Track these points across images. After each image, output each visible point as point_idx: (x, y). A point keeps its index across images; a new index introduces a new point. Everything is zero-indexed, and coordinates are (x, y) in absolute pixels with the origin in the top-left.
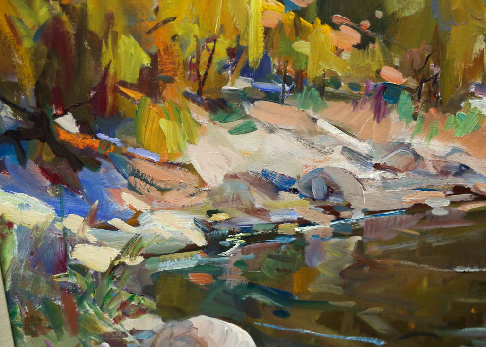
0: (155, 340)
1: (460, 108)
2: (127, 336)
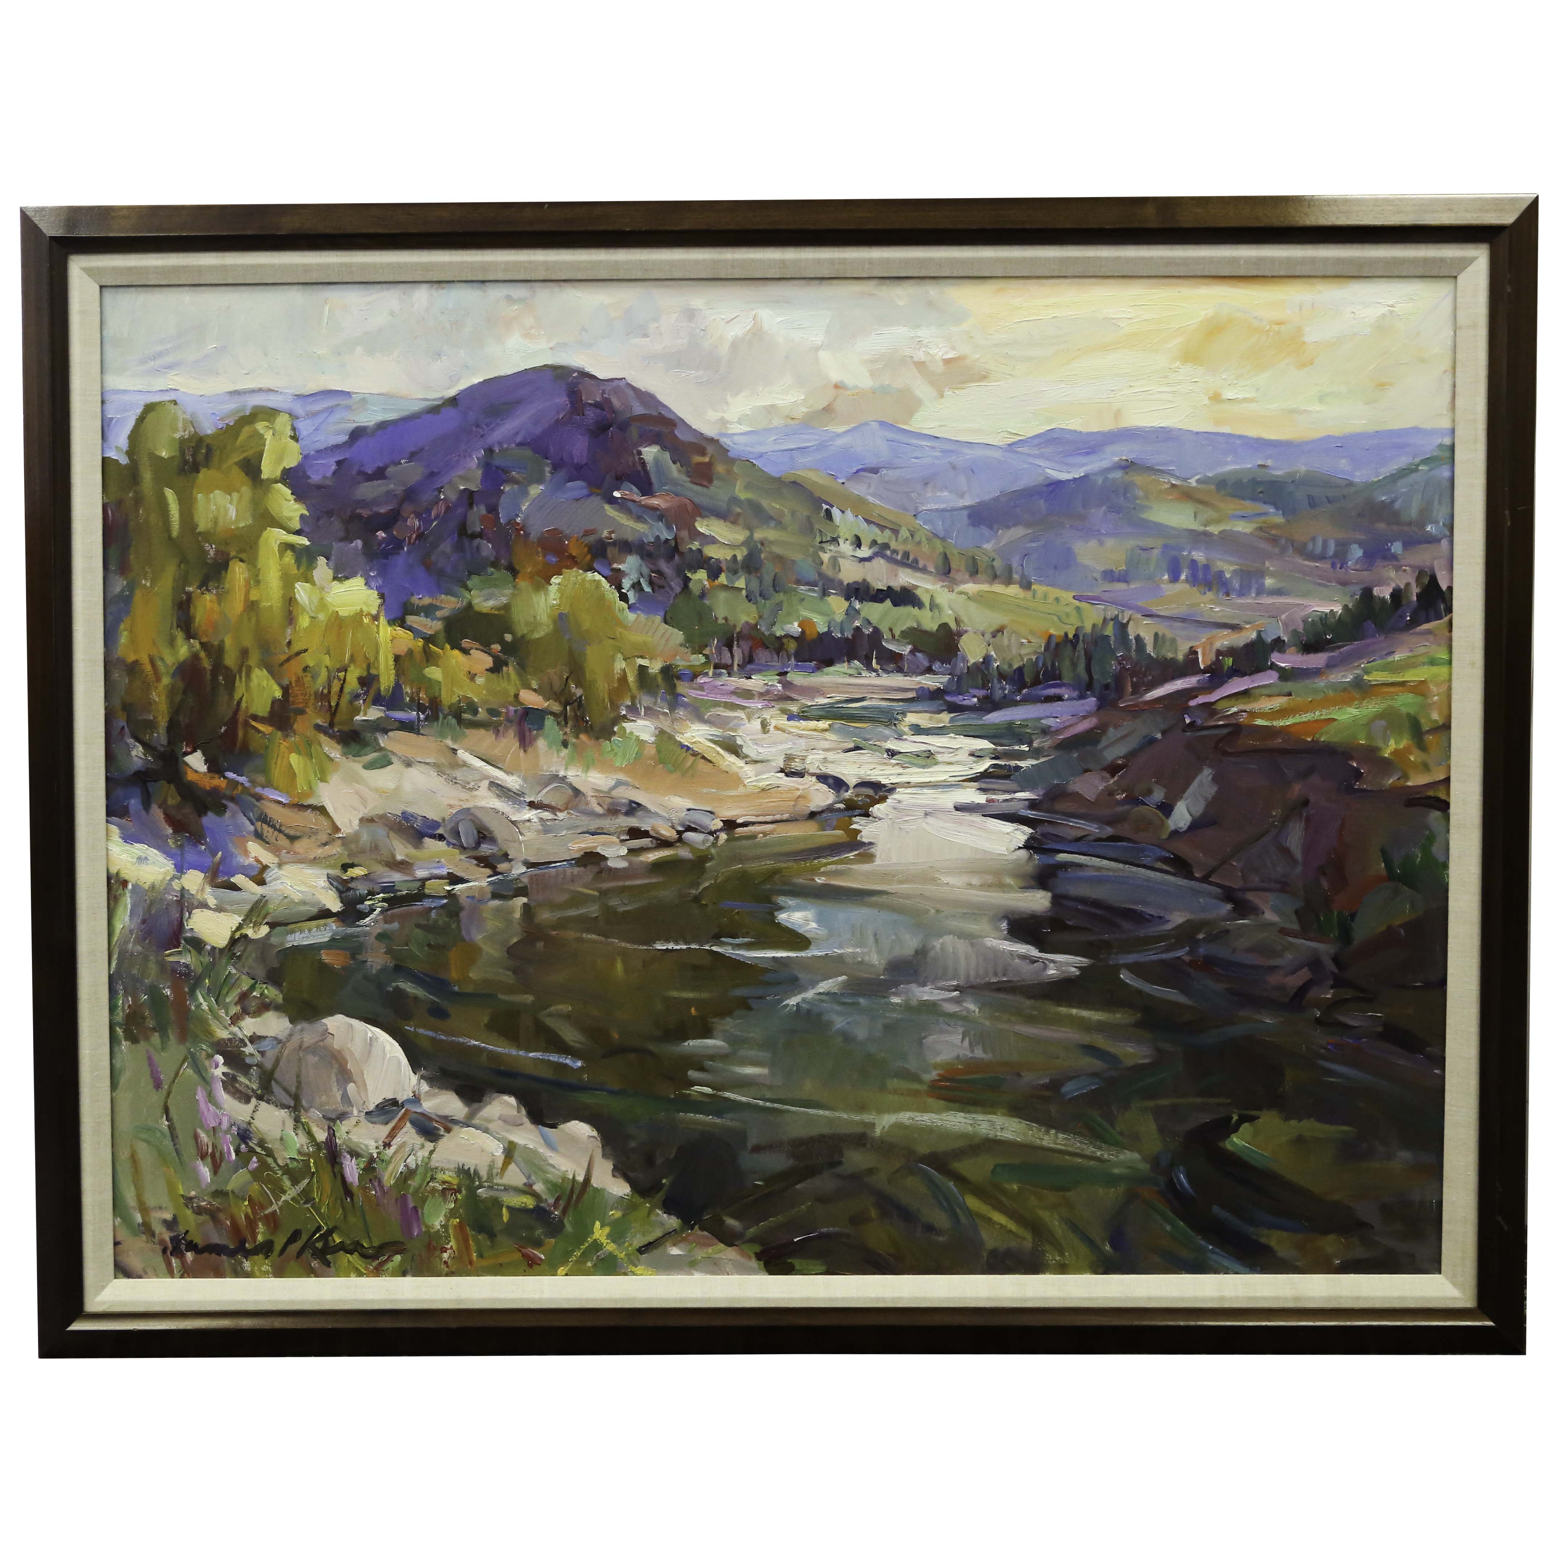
0: (280, 1052)
1: (614, 733)
2: (245, 1045)
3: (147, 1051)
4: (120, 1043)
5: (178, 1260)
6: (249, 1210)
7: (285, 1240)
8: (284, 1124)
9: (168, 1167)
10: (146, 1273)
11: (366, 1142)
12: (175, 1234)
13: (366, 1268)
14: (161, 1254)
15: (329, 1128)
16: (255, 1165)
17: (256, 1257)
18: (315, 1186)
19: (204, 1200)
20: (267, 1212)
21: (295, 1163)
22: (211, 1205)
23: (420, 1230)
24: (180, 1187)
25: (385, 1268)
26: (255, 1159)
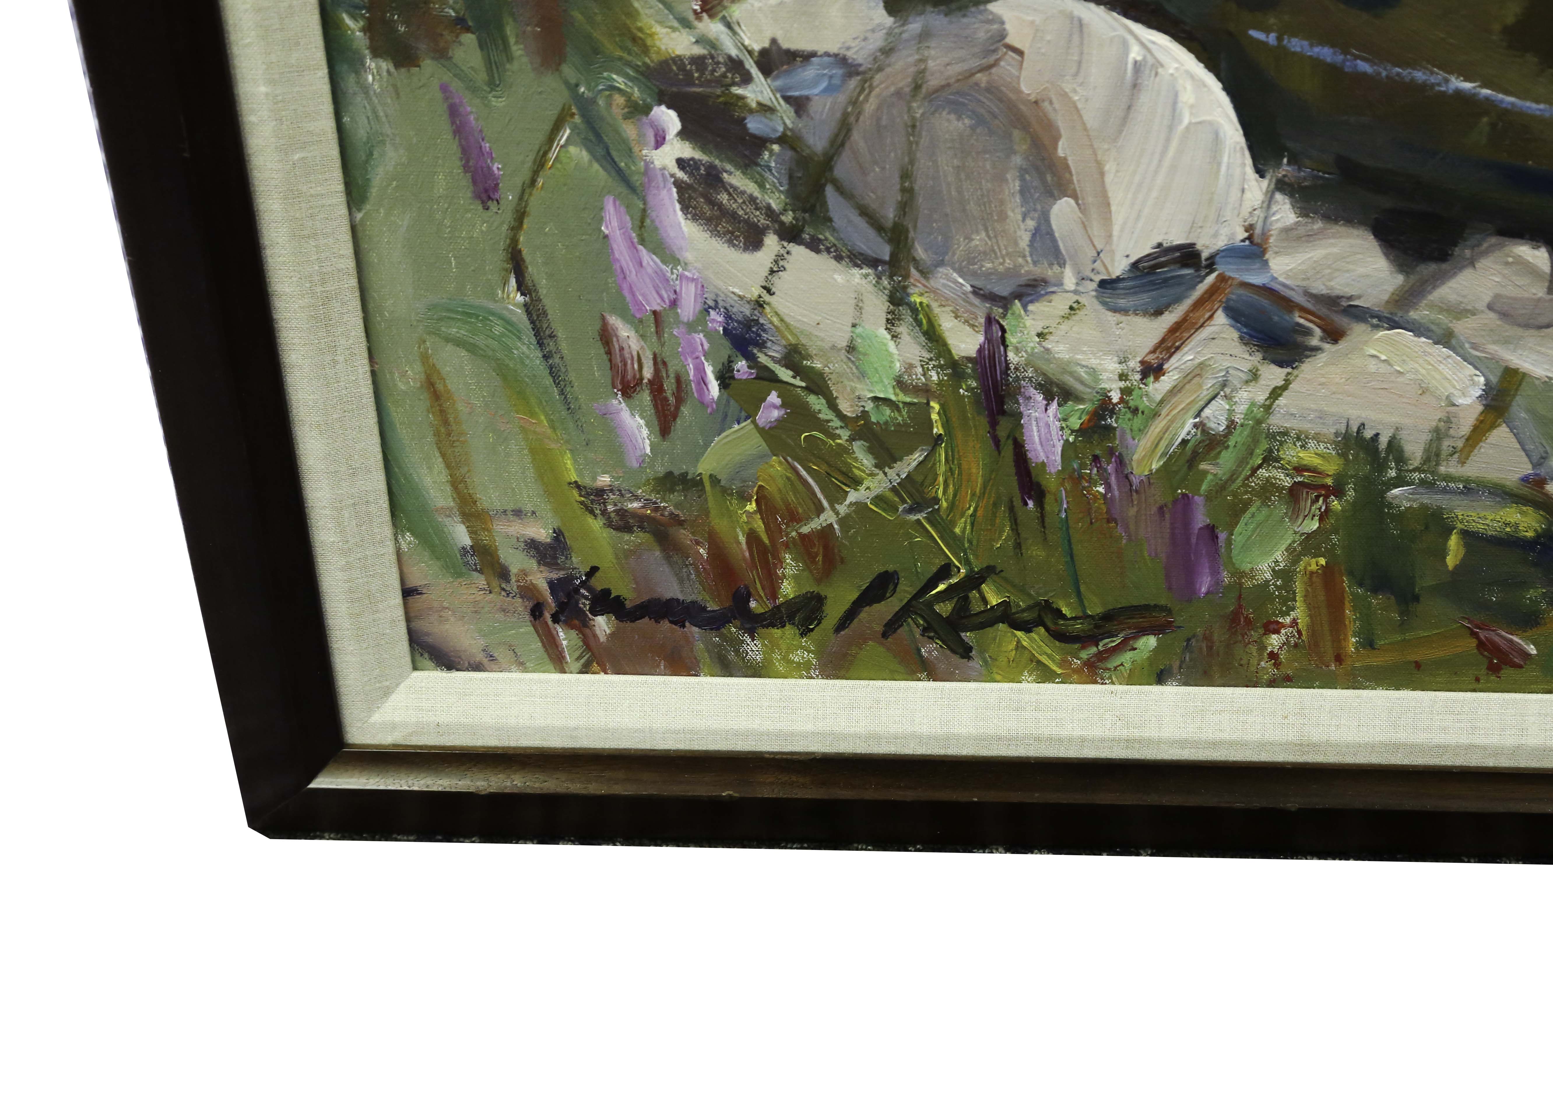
0: (854, 102)
2: (747, 79)
3: (444, 88)
4: (357, 66)
5: (573, 633)
6: (759, 525)
7: (855, 595)
8: (859, 308)
9: (532, 414)
10: (492, 658)
11: (1093, 362)
12: (561, 574)
13: (1064, 663)
14: (528, 617)
15: (990, 321)
16: (776, 414)
17: (776, 632)
18: (942, 469)
19: (637, 498)
20: (805, 530)
21: (887, 411)
22: (657, 509)
23: (1217, 583)
24: (569, 463)
25: (1111, 664)
26: (774, 398)
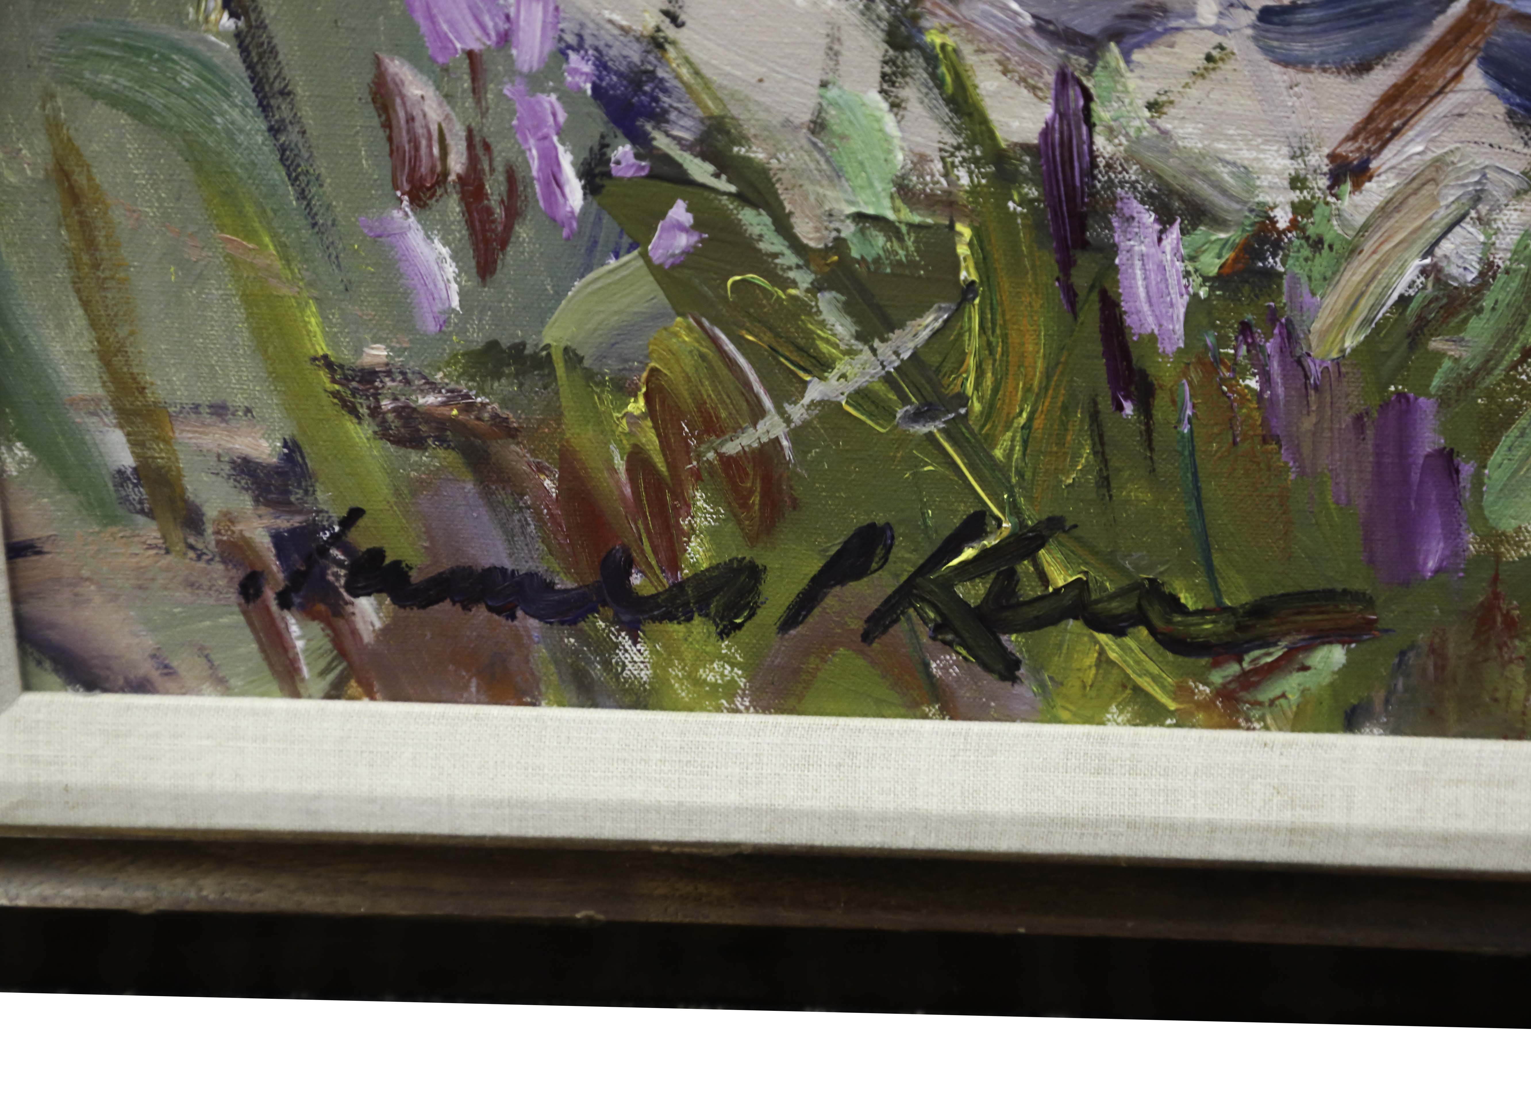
5: (316, 628)
6: (650, 439)
7: (815, 566)
8: (833, 53)
9: (250, 234)
10: (168, 671)
11: (1245, 155)
12: (297, 521)
13: (1181, 692)
14: (233, 597)
15: (1064, 79)
16: (683, 241)
17: (677, 630)
18: (973, 343)
19: (433, 387)
20: (732, 448)
21: (880, 240)
22: (469, 408)
23: (1456, 552)
24: (313, 322)
25: (1266, 694)
26: (679, 212)
